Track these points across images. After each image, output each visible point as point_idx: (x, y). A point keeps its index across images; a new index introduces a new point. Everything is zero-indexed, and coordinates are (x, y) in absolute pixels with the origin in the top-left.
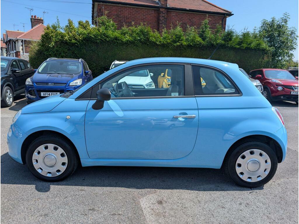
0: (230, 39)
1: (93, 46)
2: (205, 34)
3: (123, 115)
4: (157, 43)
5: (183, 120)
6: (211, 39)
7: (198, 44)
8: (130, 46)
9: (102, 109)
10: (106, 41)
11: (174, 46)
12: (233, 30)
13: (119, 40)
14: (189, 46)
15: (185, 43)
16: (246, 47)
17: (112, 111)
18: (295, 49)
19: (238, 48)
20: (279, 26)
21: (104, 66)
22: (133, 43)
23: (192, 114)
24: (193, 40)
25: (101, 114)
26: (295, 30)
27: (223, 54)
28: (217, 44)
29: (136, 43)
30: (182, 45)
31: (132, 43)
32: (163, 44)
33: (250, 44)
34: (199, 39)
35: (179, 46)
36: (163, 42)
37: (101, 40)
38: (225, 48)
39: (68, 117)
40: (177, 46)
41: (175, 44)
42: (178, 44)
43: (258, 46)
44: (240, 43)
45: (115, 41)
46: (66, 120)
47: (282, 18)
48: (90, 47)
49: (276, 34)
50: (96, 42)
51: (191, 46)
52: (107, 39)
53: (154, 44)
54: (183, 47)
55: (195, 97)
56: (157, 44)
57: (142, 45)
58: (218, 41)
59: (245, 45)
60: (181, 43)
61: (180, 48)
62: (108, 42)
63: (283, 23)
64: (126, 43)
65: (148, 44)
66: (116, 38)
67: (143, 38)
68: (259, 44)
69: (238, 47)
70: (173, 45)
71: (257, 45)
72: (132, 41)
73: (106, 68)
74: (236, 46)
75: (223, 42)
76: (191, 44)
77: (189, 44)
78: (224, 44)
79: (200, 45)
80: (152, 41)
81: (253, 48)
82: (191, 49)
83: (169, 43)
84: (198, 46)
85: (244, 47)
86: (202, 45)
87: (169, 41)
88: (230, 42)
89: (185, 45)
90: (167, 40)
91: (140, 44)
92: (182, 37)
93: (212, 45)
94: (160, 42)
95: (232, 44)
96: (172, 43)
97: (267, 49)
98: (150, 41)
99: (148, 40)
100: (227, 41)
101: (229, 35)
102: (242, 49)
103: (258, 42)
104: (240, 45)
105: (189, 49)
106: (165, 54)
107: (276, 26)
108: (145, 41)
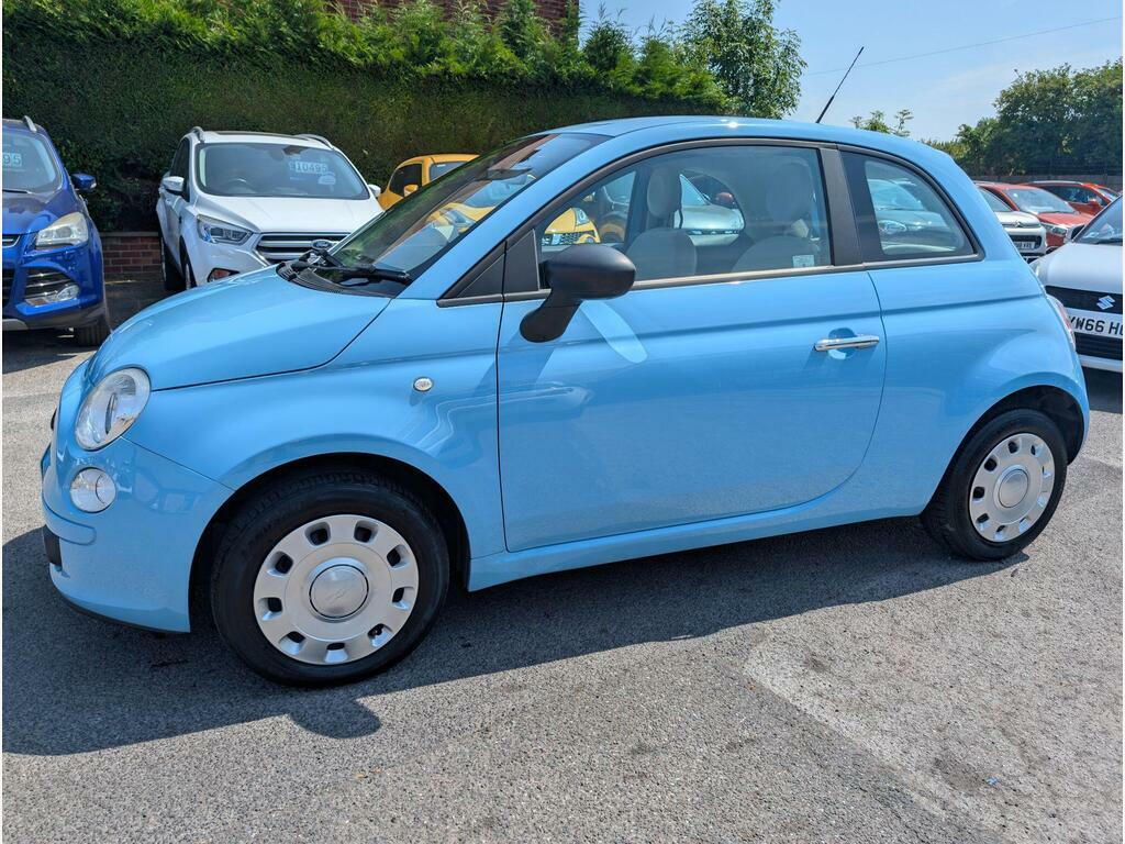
0: (613, 63)
1: (53, 59)
2: (523, 34)
3: (646, 356)
4: (352, 59)
5: (842, 356)
6: (548, 55)
7: (505, 75)
8: (235, 64)
9: (563, 338)
10: (118, 36)
11: (418, 76)
12: (621, 28)
13: (179, 35)
14: (474, 80)
15: (457, 67)
16: (661, 94)
17: (602, 341)
18: (794, 105)
19: (638, 96)
20: (752, 26)
21: (119, 156)
22: (246, 53)
23: (866, 331)
24: (485, 57)
25: (563, 359)
26: (795, 42)
28: (571, 76)
29: (262, 53)
30: (446, 72)
31: (241, 55)
32: (375, 64)
33: (671, 83)
34: (504, 53)
35: (437, 76)
36: (375, 58)
37: (92, 30)
38: (598, 92)
39: (424, 384)
40: (429, 75)
41: (421, 69)
42: (434, 67)
43: (698, 91)
44: (643, 76)
45: (164, 38)
46: (416, 396)
48: (37, 61)
49: (743, 49)
50: (72, 41)
51: (480, 78)
52: (126, 29)
53: (336, 63)
54: (450, 81)
55: (866, 269)
56: (349, 65)
57: (285, 66)
58: (575, 68)
59: (657, 86)
60: (444, 64)
61: (442, 84)
62: (129, 41)
63: (761, 16)
64: (214, 53)
65: (310, 62)
66: (167, 28)
67: (291, 32)
68: (698, 86)
69: (638, 90)
70: (412, 72)
71: (695, 88)
72: (241, 44)
73: (131, 161)
74: (631, 87)
75: (591, 70)
76: (483, 70)
77: (474, 72)
78: (594, 79)
79: (514, 78)
80: (329, 51)
81: (683, 98)
82: (482, 89)
83: (399, 63)
84: (505, 80)
85: (657, 93)
86: (521, 77)
87: (398, 54)
88: (612, 71)
89: (459, 75)
90: (391, 52)
91: (279, 59)
92: (444, 43)
93: (555, 79)
94: (361, 55)
95: (619, 78)
96: (407, 62)
97: (723, 103)
98: (320, 50)
99: (314, 45)
100: (601, 67)
101: (606, 46)
102: (651, 100)
103: (693, 75)
104: (642, 83)
105: (474, 90)
106: (384, 108)
107: (740, 25)
108: (297, 49)
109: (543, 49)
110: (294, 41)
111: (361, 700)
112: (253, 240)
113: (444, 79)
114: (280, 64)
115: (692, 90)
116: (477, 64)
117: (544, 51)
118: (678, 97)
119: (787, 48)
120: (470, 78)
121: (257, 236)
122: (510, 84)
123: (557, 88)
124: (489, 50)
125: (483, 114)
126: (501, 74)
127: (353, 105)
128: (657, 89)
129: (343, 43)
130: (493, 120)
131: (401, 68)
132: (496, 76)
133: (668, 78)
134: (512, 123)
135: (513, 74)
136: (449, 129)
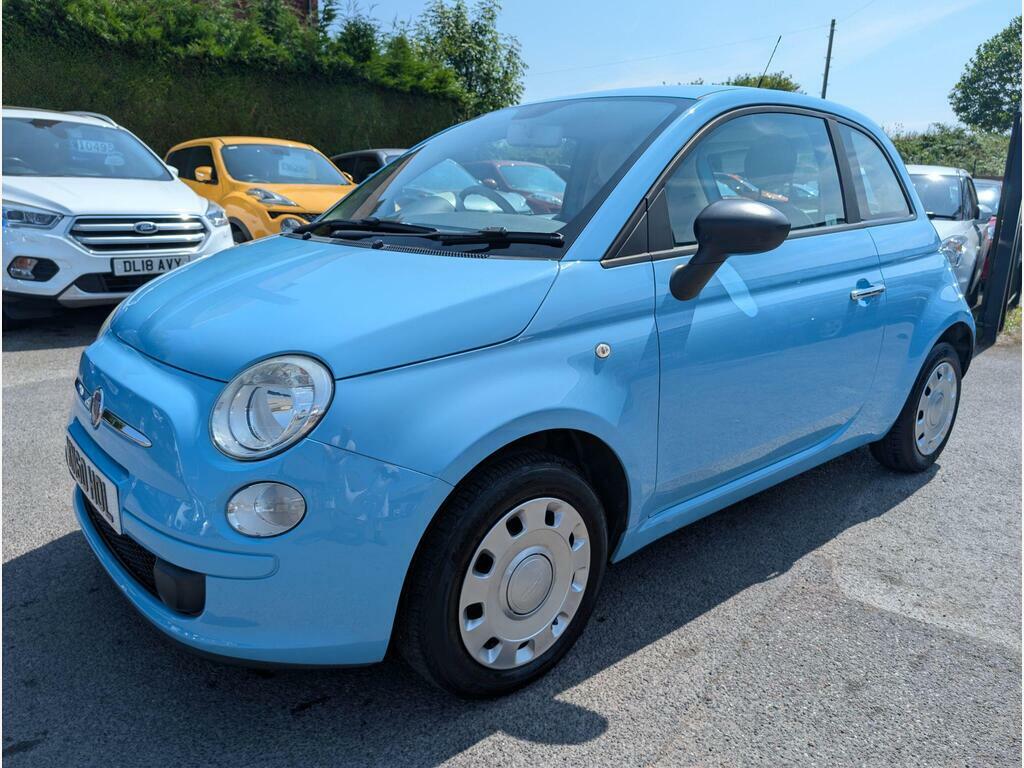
0: (367, 55)
2: (277, 21)
4: (104, 35)
5: (865, 304)
6: (306, 44)
7: (266, 61)
11: (177, 56)
12: (372, 23)
14: (234, 65)
15: (216, 50)
16: (412, 87)
17: (728, 297)
19: (393, 88)
20: (479, 30)
24: (244, 41)
26: (517, 47)
27: (349, 105)
28: (330, 66)
30: (206, 55)
32: (130, 42)
33: (420, 76)
34: (261, 39)
35: (197, 58)
36: (130, 35)
38: (356, 82)
40: (188, 57)
41: (179, 50)
42: (194, 48)
43: (442, 85)
44: (394, 70)
47: (482, 3)
49: (474, 50)
51: (241, 63)
53: (85, 38)
56: (101, 41)
58: (334, 58)
59: (408, 80)
60: (204, 46)
63: (486, 22)
65: (56, 36)
68: (442, 81)
69: (391, 82)
70: (171, 53)
71: (440, 83)
74: (386, 79)
75: (350, 61)
76: (244, 55)
77: (235, 55)
78: (352, 69)
79: (274, 64)
80: (78, 25)
81: (430, 91)
82: (243, 74)
83: (155, 43)
84: (267, 67)
85: (409, 85)
86: (282, 64)
87: (156, 32)
88: (368, 63)
89: (220, 58)
90: (147, 30)
91: (19, 30)
92: (202, 24)
93: (315, 68)
94: (114, 31)
95: (375, 70)
96: (164, 42)
97: (463, 98)
98: (69, 23)
99: (61, 17)
100: (358, 59)
101: (358, 38)
102: (402, 92)
103: (436, 70)
104: (394, 76)
105: (236, 74)
106: (143, 89)
107: (468, 28)
108: (41, 20)
109: (303, 38)
110: (38, 11)
111: (558, 697)
112: (65, 224)
113: (202, 61)
114: (21, 35)
115: (438, 84)
116: (237, 48)
117: (304, 40)
118: (427, 91)
119: (510, 52)
120: (231, 62)
121: (70, 219)
122: (270, 70)
123: (317, 76)
124: (248, 35)
125: (246, 99)
126: (262, 59)
127: (106, 84)
128: (408, 82)
129: (91, 16)
130: (256, 105)
131: (158, 48)
132: (256, 61)
133: (415, 72)
134: (275, 109)
135: (273, 61)
136: (213, 113)
